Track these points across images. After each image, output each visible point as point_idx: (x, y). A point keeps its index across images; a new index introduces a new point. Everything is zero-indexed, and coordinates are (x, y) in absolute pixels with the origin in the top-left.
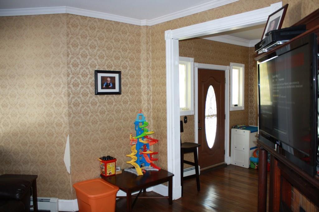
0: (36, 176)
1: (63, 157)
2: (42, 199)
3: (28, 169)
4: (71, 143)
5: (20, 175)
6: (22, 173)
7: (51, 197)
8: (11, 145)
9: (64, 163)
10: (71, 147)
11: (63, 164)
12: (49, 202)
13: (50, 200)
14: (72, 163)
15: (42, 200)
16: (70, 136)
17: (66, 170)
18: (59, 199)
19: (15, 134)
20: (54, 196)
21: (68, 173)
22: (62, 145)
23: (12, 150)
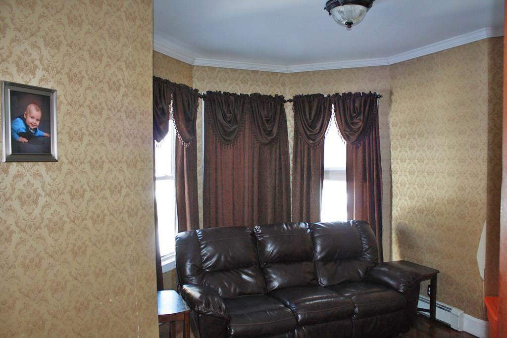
0: (438, 272)
2: (443, 306)
4: (488, 234)
5: (422, 266)
6: (424, 265)
7: (454, 306)
8: (416, 224)
9: (477, 262)
12: (450, 312)
13: (451, 309)
15: (442, 308)
16: (488, 223)
17: (479, 272)
18: (464, 312)
19: (421, 211)
20: (459, 307)
21: (481, 278)
22: (476, 235)
23: (415, 231)
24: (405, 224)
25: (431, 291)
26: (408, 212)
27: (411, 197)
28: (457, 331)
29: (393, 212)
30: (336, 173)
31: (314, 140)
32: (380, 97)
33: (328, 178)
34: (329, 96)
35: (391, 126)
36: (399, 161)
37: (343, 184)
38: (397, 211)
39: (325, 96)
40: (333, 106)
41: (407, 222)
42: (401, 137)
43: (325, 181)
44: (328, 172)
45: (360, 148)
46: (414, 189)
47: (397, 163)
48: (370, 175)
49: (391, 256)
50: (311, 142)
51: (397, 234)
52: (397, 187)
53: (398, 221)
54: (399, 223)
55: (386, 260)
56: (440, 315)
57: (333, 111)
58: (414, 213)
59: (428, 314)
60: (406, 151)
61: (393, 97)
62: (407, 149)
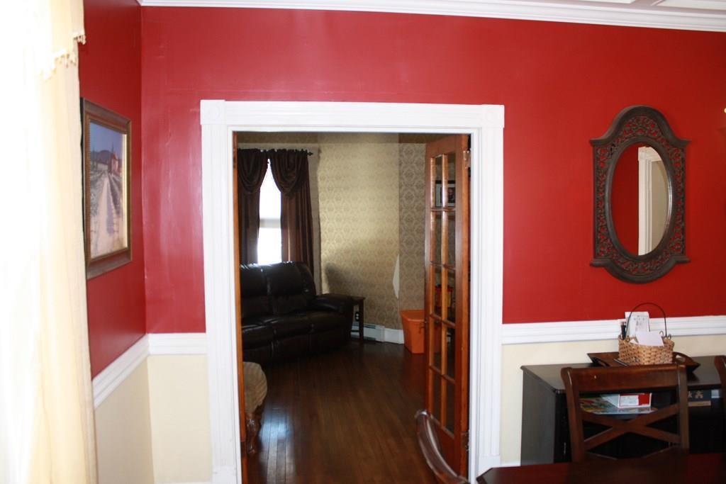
0: (364, 298)
1: (392, 279)
2: (369, 325)
3: (356, 292)
4: (401, 264)
7: (377, 324)
8: (342, 264)
9: (393, 286)
10: (401, 268)
11: (391, 287)
12: (375, 328)
13: (375, 326)
14: (400, 287)
15: (369, 327)
16: (400, 256)
17: (394, 294)
18: (385, 327)
19: (347, 252)
20: (381, 324)
21: (396, 298)
22: (392, 265)
24: (334, 264)
25: (359, 317)
26: (336, 254)
27: (338, 241)
28: (381, 342)
29: (322, 255)
30: (271, 222)
31: (252, 192)
32: (311, 154)
33: (263, 227)
34: (265, 151)
35: (319, 180)
36: (327, 210)
37: (278, 231)
38: (326, 253)
39: (262, 151)
40: (269, 160)
41: (335, 262)
42: (329, 190)
43: (260, 229)
44: (263, 221)
45: (294, 200)
46: (341, 233)
47: (325, 212)
48: (302, 222)
49: (321, 290)
50: (249, 193)
51: (326, 274)
52: (326, 233)
53: (328, 262)
54: (329, 264)
55: (318, 294)
56: (368, 333)
57: (269, 165)
58: (342, 254)
59: (358, 334)
60: (333, 202)
61: (321, 155)
62: (334, 200)
